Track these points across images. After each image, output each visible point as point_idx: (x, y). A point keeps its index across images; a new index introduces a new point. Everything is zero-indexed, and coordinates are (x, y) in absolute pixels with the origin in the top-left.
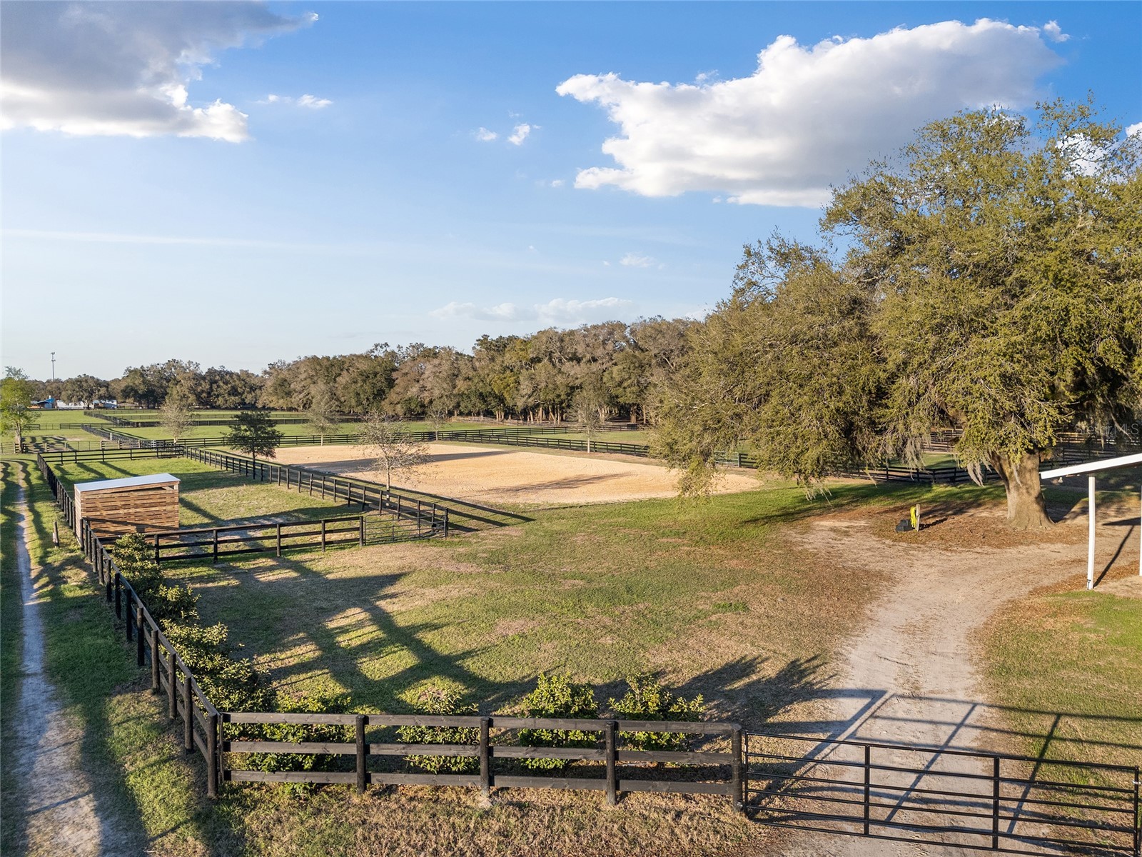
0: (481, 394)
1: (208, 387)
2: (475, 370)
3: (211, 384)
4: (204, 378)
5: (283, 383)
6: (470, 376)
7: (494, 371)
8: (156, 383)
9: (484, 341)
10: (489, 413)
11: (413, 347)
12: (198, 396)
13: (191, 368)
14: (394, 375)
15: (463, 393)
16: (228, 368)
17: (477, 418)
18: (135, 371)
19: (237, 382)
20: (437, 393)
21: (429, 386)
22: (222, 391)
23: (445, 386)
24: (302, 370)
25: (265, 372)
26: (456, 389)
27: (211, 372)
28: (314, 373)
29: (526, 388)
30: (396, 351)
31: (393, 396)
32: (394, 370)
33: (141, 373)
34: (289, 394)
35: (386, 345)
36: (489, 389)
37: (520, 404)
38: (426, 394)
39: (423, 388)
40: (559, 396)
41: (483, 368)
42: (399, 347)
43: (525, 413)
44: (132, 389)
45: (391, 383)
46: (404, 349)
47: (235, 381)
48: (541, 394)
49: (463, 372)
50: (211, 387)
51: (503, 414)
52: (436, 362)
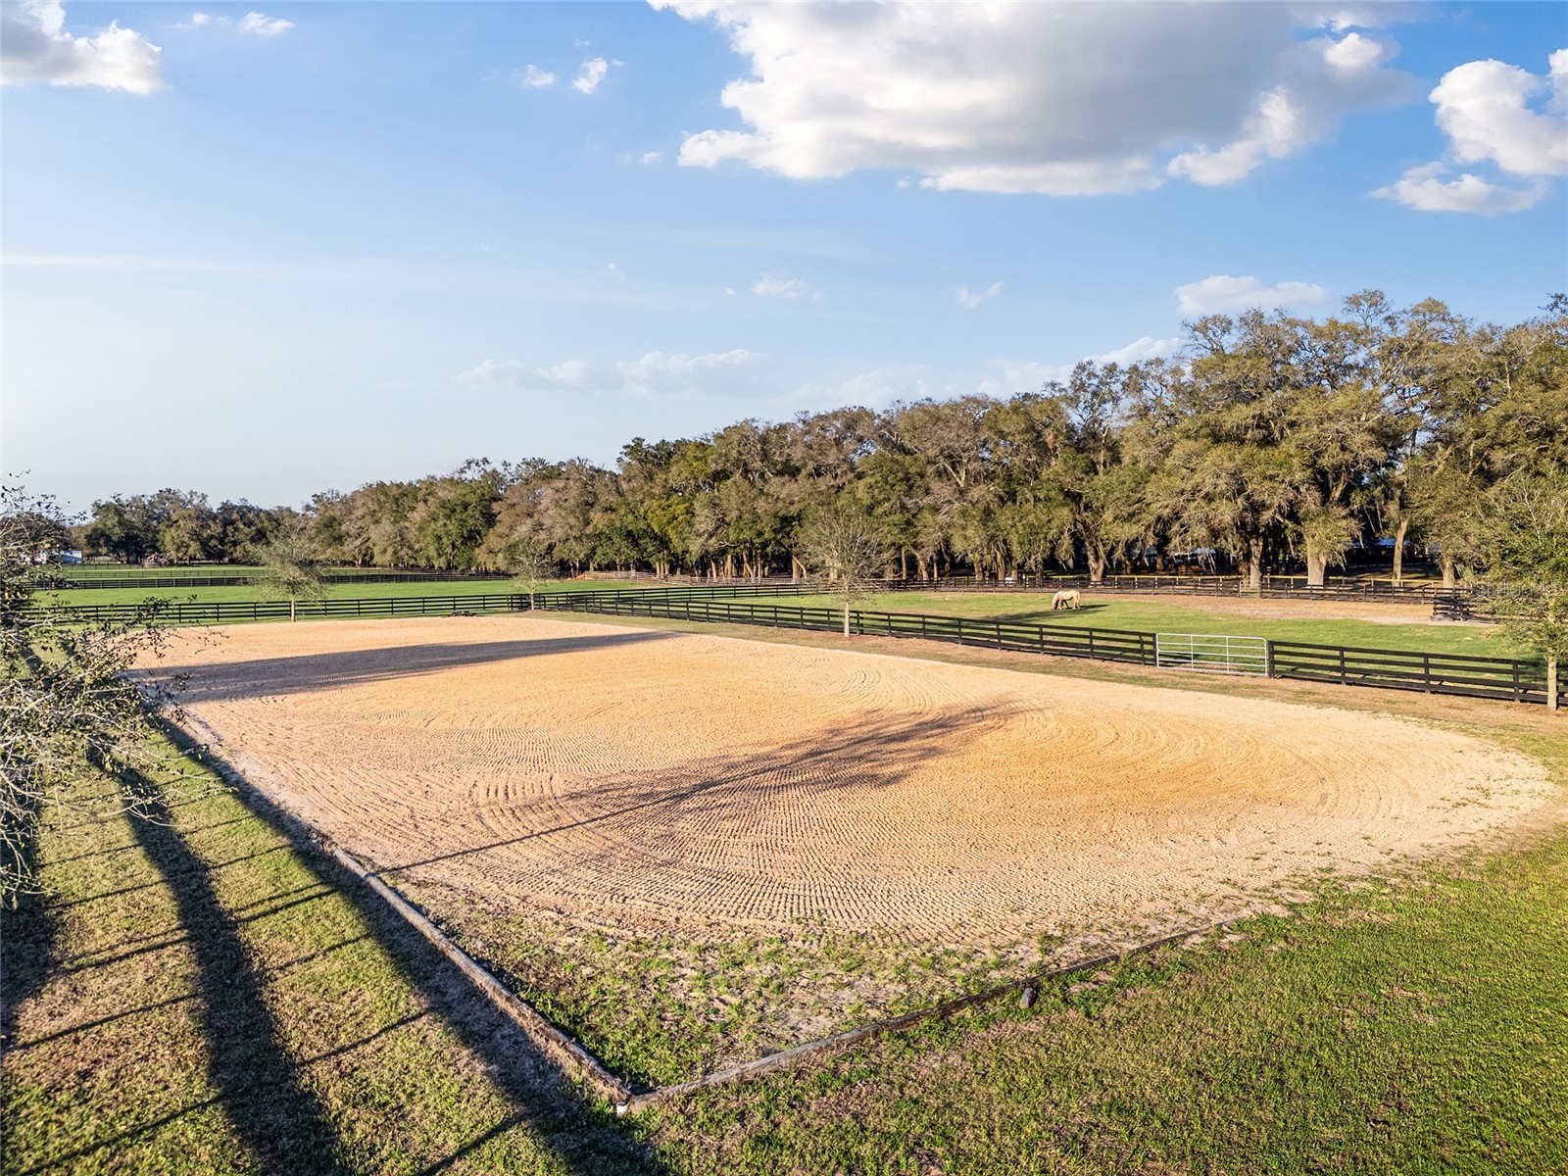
0: (630, 534)
1: (220, 530)
2: (621, 494)
3: (225, 526)
4: (214, 517)
5: (330, 523)
6: (614, 506)
7: (652, 496)
8: (139, 525)
9: (635, 449)
10: (645, 566)
11: (528, 464)
12: (204, 544)
13: (195, 502)
14: (496, 507)
15: (601, 533)
16: (252, 503)
17: (623, 574)
18: (108, 506)
19: (266, 523)
20: (559, 533)
21: (547, 522)
22: (241, 537)
23: (572, 521)
24: (359, 503)
25: (308, 508)
26: (591, 526)
27: (226, 508)
28: (376, 507)
29: (704, 521)
30: (500, 469)
31: (492, 539)
32: (495, 499)
33: (117, 509)
34: (339, 539)
35: (485, 461)
36: (642, 525)
37: (695, 547)
38: (542, 535)
39: (538, 527)
40: (760, 534)
41: (634, 491)
42: (505, 464)
43: (703, 565)
44: (103, 534)
45: (490, 520)
46: (513, 469)
47: (262, 522)
48: (731, 531)
49: (602, 498)
50: (225, 531)
51: (667, 567)
52: (560, 484)
